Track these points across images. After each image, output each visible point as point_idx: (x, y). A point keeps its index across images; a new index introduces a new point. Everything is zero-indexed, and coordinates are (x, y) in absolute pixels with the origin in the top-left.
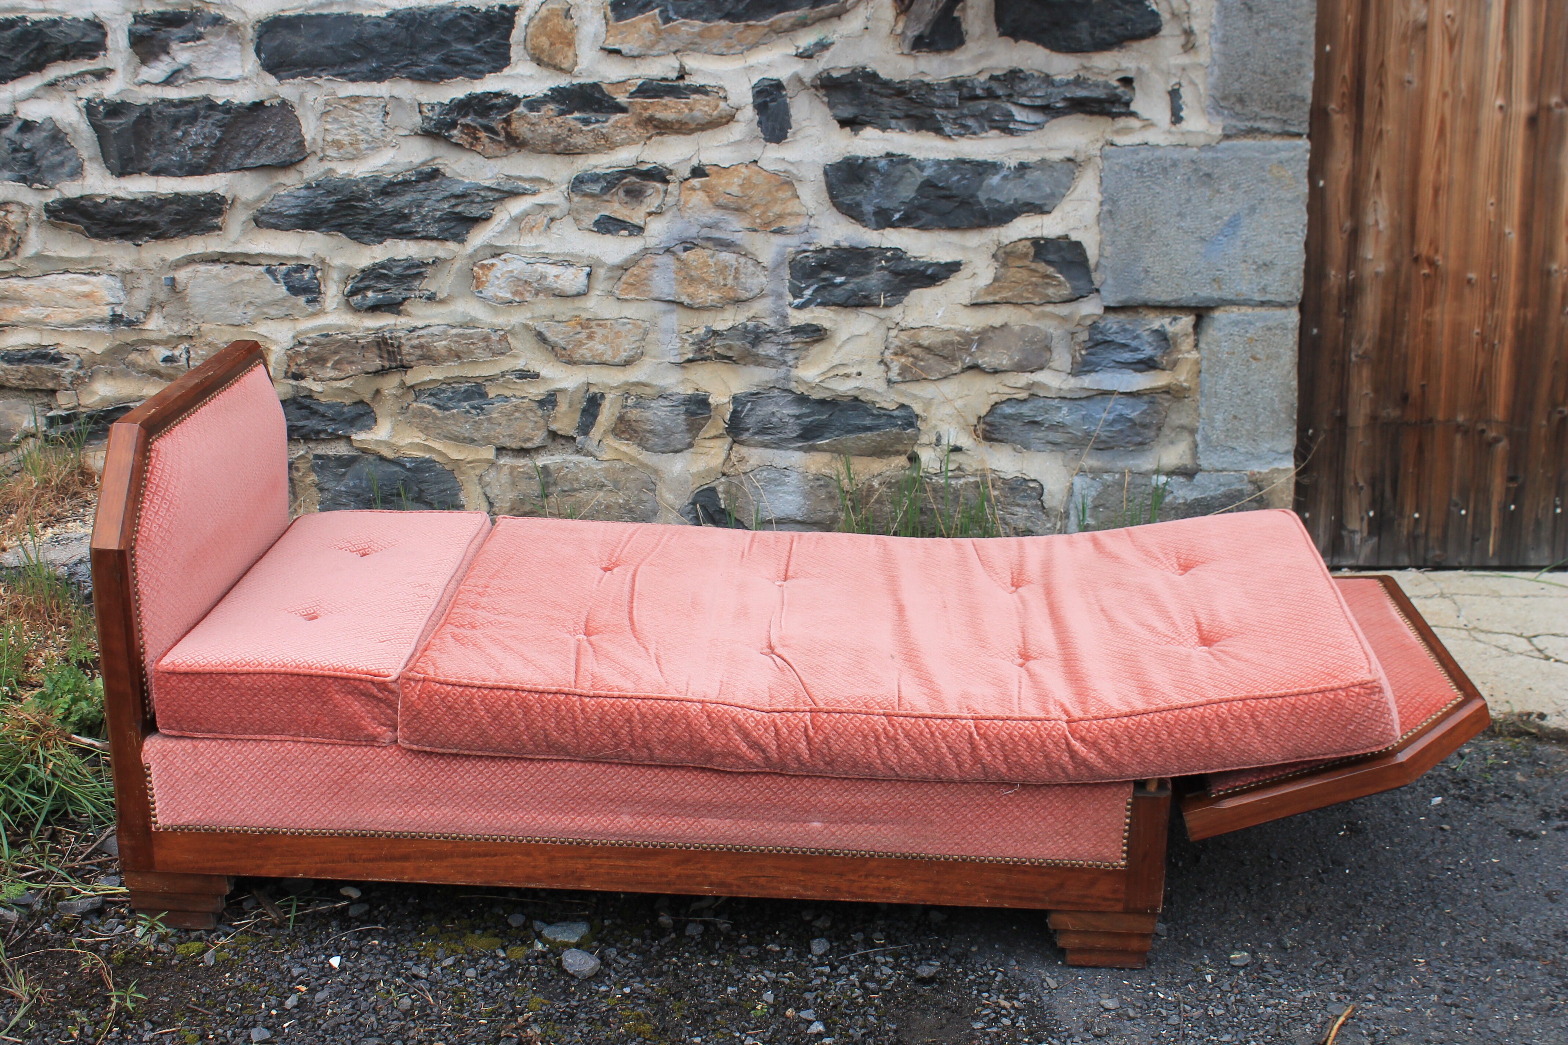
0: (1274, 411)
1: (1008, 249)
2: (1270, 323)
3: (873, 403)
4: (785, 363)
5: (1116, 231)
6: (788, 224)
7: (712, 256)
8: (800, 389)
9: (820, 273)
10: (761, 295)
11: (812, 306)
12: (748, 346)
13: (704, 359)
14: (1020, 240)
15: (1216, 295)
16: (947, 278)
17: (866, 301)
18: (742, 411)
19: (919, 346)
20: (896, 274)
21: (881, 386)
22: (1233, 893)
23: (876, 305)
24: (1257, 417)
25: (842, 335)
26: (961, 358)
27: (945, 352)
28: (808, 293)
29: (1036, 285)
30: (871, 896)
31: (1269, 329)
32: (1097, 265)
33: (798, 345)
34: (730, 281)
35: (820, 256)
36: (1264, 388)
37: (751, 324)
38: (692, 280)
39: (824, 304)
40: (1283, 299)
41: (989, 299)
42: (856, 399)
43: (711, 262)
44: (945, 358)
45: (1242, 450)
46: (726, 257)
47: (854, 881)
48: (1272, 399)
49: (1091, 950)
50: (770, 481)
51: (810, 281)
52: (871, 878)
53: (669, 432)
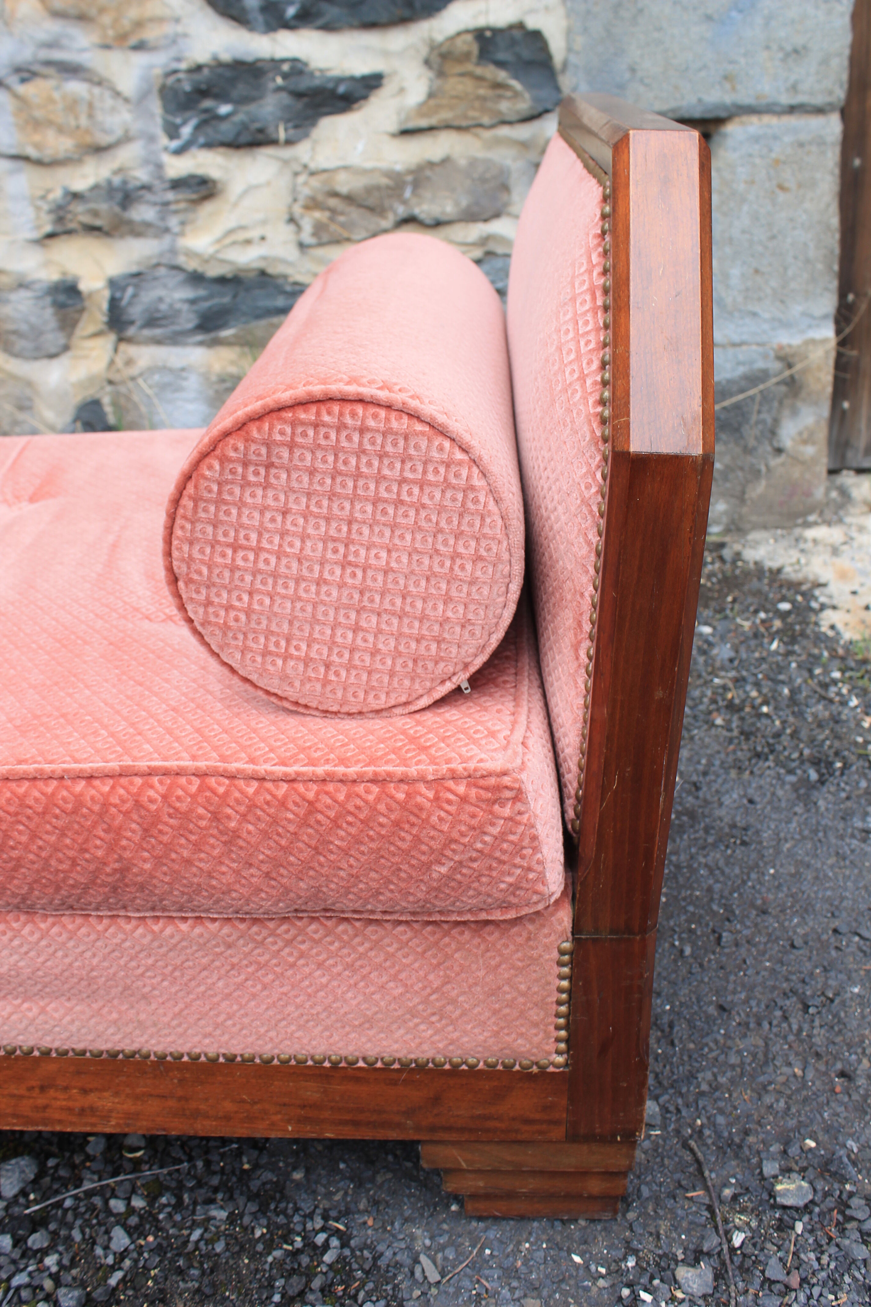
0: (807, 261)
1: (444, 49)
2: (803, 137)
3: (285, 277)
4: (167, 230)
5: (588, 12)
6: (151, 34)
7: (57, 88)
8: (192, 265)
9: (198, 102)
10: (126, 139)
11: (194, 150)
12: (117, 209)
13: (69, 232)
14: (459, 34)
15: (728, 99)
16: (365, 97)
17: (260, 137)
18: (121, 299)
19: (335, 194)
20: (298, 95)
21: (292, 253)
23: (274, 142)
24: (785, 269)
25: (235, 188)
26: (391, 208)
27: (371, 202)
28: (186, 131)
29: (483, 99)
31: (801, 145)
32: (565, 64)
33: (182, 205)
34: (84, 121)
35: (197, 77)
36: (794, 228)
37: (117, 180)
38: (37, 124)
39: (209, 145)
40: (819, 100)
41: (423, 123)
42: (263, 273)
43: (56, 95)
44: (371, 209)
45: (767, 316)
46: (76, 87)
47: (20, 1097)
48: (805, 244)
49: (511, 1195)
50: (163, 387)
51: (188, 114)
52: (52, 1092)
53: (36, 332)
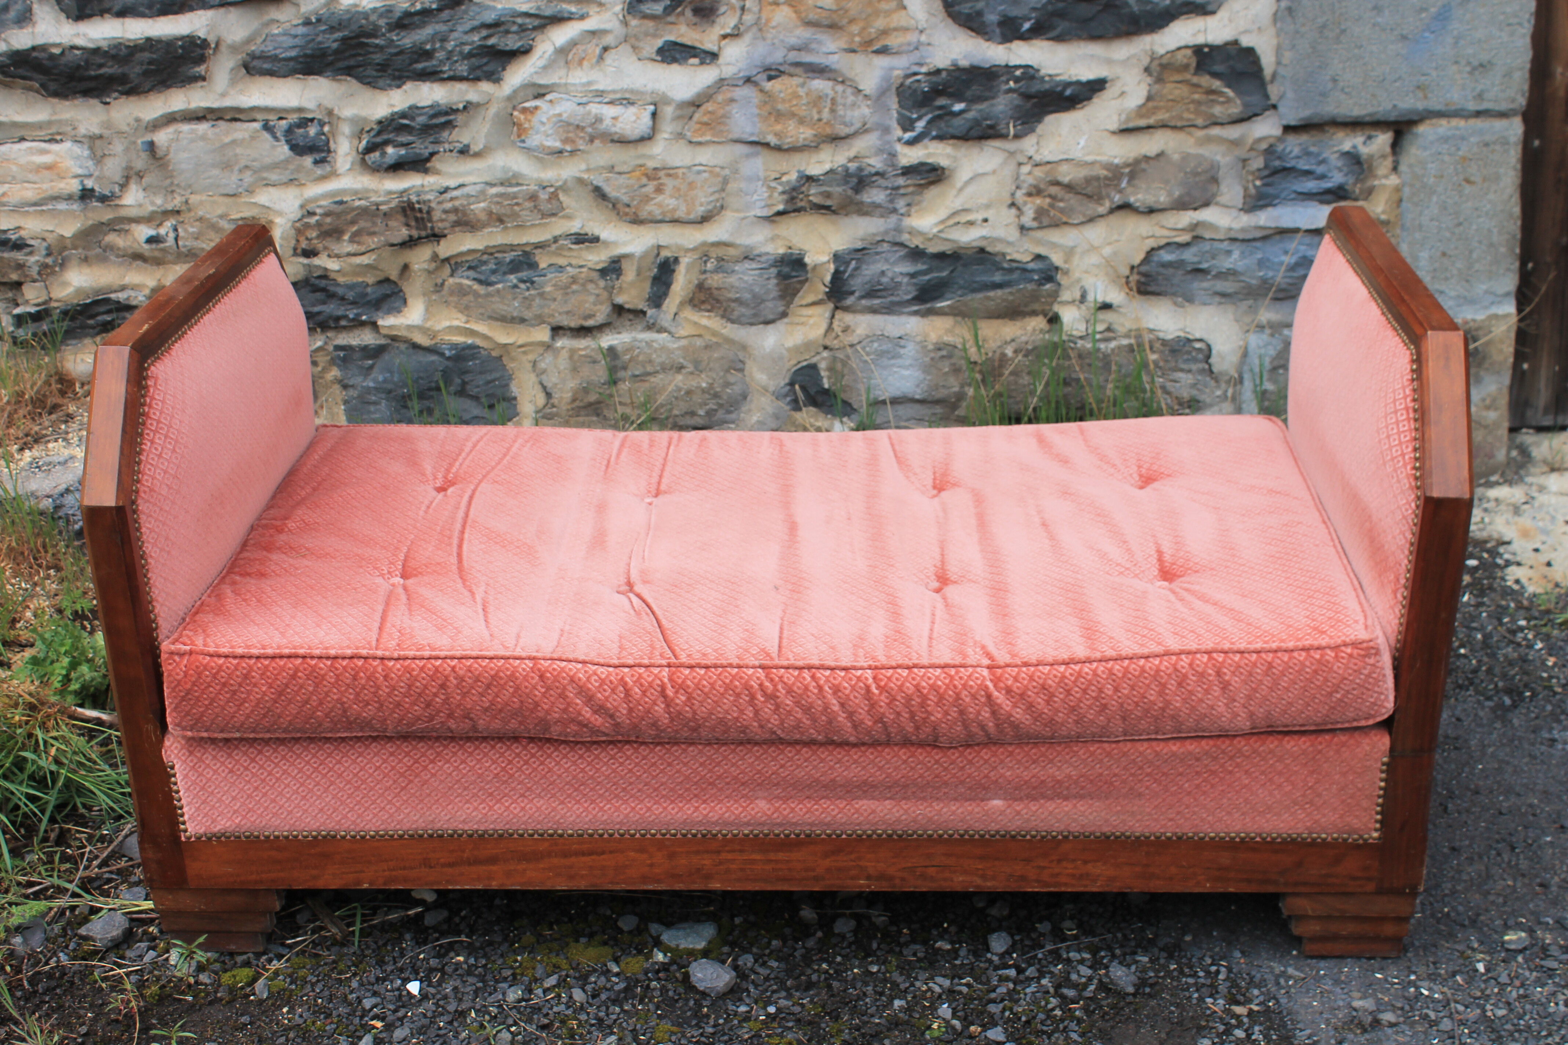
0: (1491, 245)
1: (1164, 61)
2: (1487, 138)
3: (1004, 255)
4: (895, 211)
5: (1297, 32)
6: (893, 41)
7: (803, 85)
8: (916, 242)
9: (934, 100)
10: (864, 130)
11: (926, 141)
12: (850, 192)
13: (798, 210)
14: (1179, 49)
15: (1420, 105)
16: (1089, 98)
17: (991, 132)
18: (844, 272)
19: (1057, 183)
20: (1027, 96)
21: (1013, 234)
22: (1493, 852)
23: (1003, 136)
24: (1471, 252)
25: (963, 175)
26: (1108, 196)
27: (1089, 190)
28: (920, 125)
29: (1199, 103)
30: (1066, 884)
31: (1487, 145)
32: (1274, 75)
33: (911, 189)
34: (826, 114)
35: (934, 79)
36: (1479, 217)
37: (853, 166)
38: (779, 116)
39: (940, 138)
40: (1503, 106)
41: (1142, 123)
42: (982, 250)
43: (801, 92)
44: (1089, 197)
45: (1453, 294)
46: (819, 85)
47: (1044, 868)
48: (1489, 231)
49: (1335, 938)
50: (881, 354)
51: (923, 111)
52: (1064, 864)
53: (758, 300)
